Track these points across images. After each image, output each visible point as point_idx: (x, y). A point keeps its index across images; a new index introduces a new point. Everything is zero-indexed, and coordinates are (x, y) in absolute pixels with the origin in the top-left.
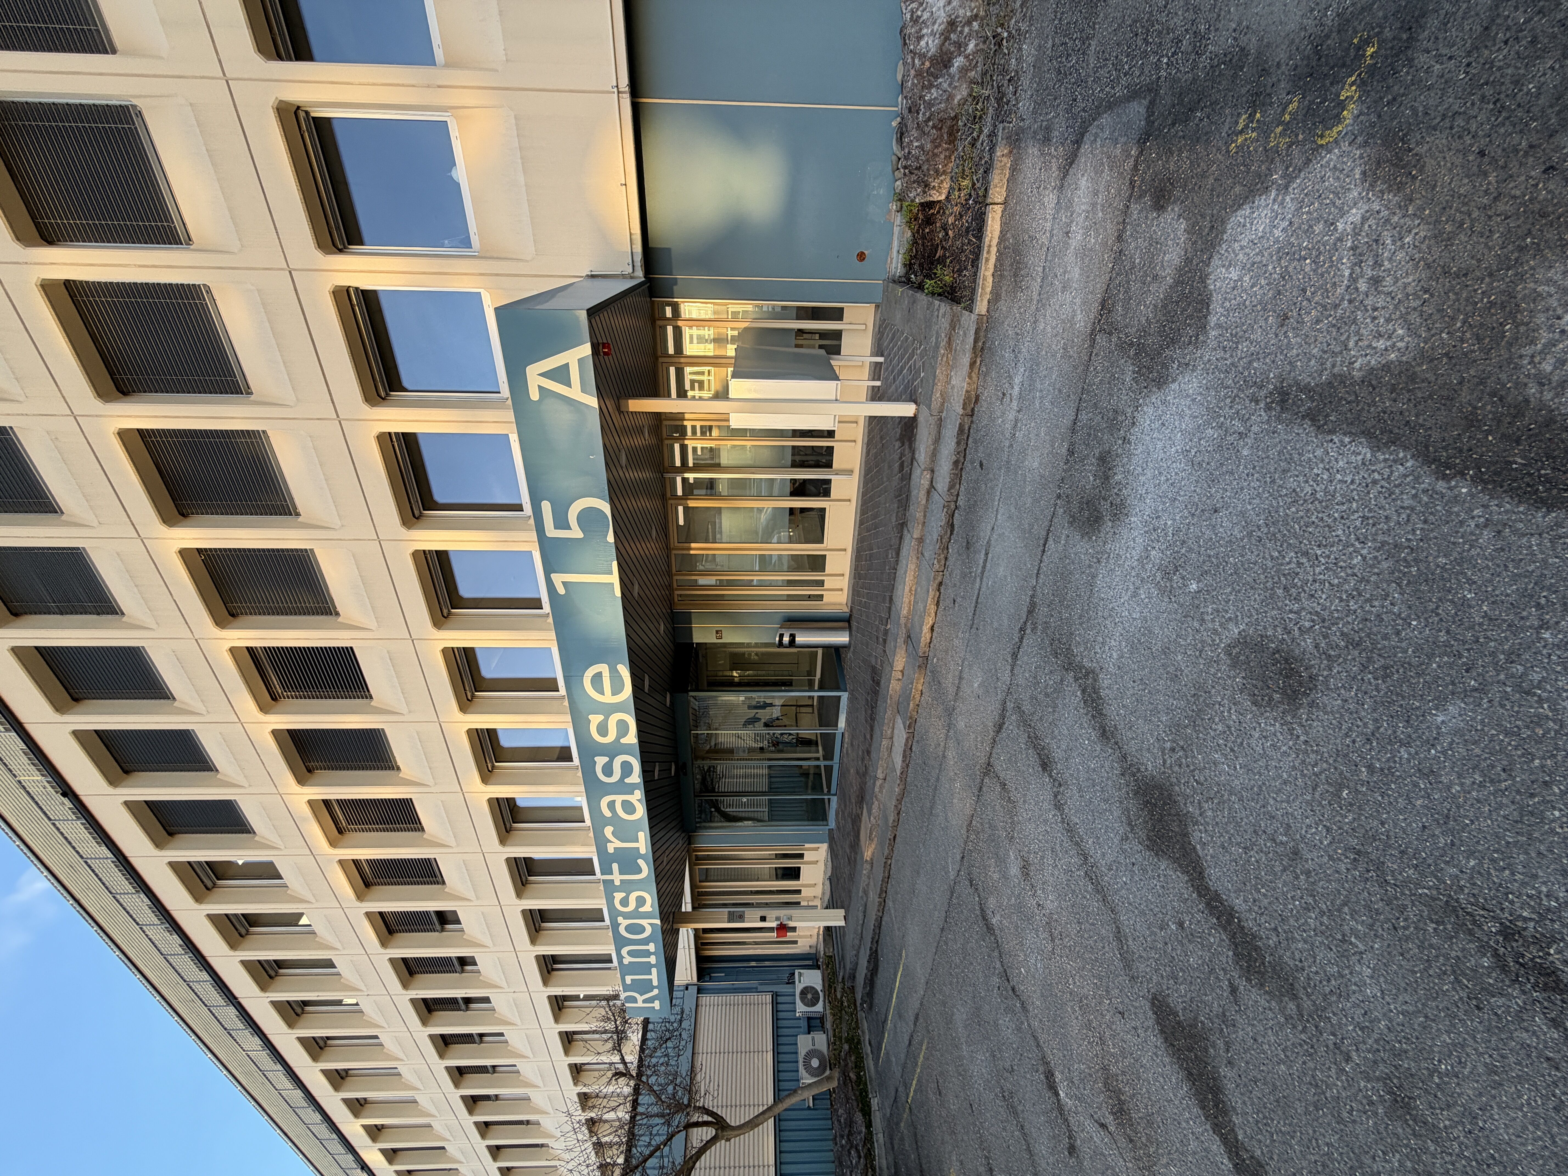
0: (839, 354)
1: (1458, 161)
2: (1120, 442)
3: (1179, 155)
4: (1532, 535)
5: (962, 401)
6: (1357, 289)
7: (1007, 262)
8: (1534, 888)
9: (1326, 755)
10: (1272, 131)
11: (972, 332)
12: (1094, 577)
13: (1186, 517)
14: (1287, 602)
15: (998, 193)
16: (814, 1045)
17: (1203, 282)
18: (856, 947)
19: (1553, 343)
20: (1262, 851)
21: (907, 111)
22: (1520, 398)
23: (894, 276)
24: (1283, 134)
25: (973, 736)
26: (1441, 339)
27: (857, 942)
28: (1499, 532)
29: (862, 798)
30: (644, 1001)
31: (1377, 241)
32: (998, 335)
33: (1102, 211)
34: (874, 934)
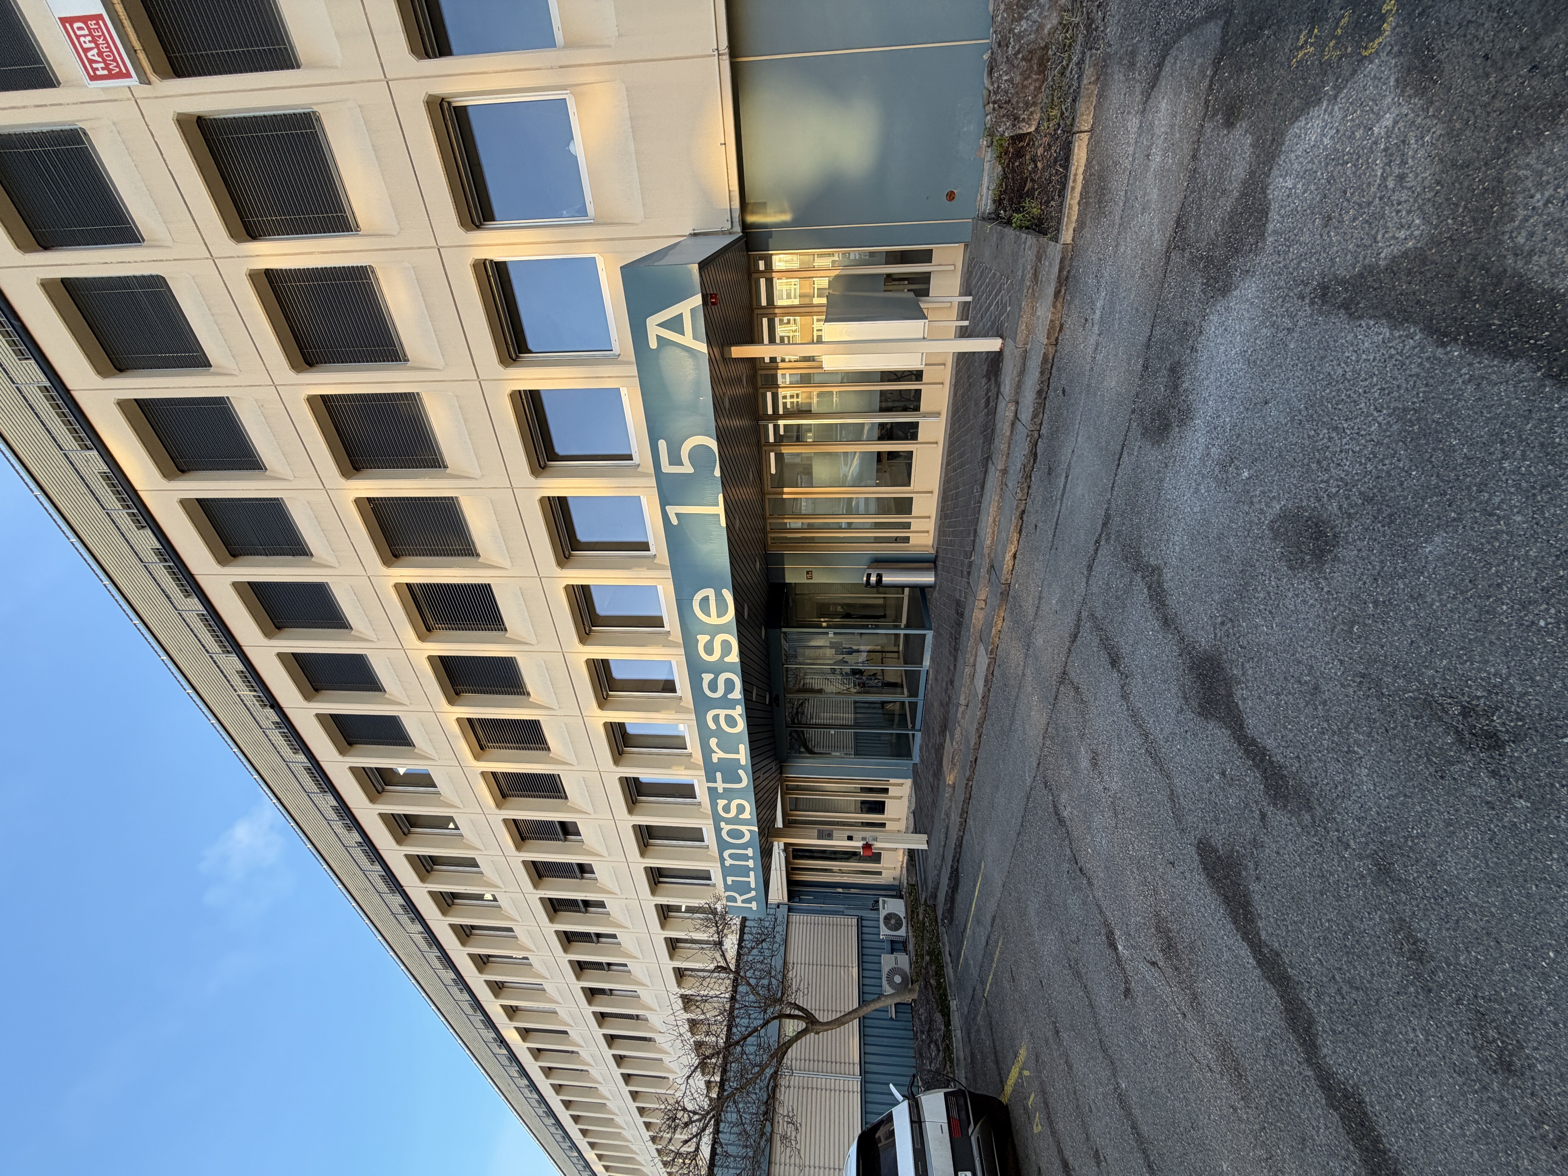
0: (928, 295)
1: (1469, 65)
2: (1189, 351)
3: (1249, 73)
4: (1501, 383)
5: (1046, 331)
6: (1386, 186)
7: (1092, 189)
8: (1486, 671)
9: (1343, 599)
10: (1327, 45)
11: (1058, 262)
12: (1162, 480)
13: (1242, 413)
14: (1320, 474)
15: (1085, 121)
16: (896, 963)
17: (1264, 193)
18: (938, 868)
19: (1526, 219)
20: (1290, 694)
21: (996, 46)
22: (1501, 269)
23: (984, 213)
24: (1335, 48)
25: (1050, 650)
26: (1447, 224)
27: (939, 862)
28: (1479, 385)
29: (945, 727)
30: (743, 901)
31: (1404, 142)
32: (1083, 263)
33: (1180, 132)
34: (955, 853)
